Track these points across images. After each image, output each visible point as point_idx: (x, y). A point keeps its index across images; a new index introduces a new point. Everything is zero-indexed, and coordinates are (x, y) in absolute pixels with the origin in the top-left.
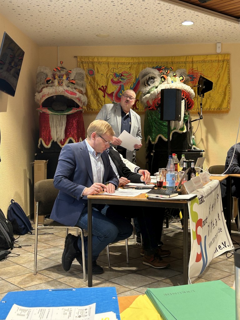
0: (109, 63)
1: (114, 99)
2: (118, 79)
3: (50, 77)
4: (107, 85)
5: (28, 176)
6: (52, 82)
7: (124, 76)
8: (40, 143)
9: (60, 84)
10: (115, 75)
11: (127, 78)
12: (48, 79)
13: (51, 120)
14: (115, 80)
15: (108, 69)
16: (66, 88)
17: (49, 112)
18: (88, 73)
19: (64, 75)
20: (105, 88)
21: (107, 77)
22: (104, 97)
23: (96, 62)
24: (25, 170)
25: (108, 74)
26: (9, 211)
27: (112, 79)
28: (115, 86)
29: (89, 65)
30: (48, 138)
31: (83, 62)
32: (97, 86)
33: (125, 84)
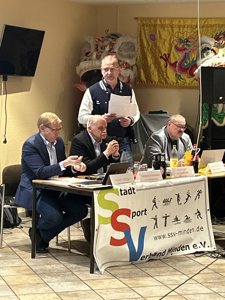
0: (173, 26)
1: (177, 70)
2: (183, 46)
4: (170, 53)
7: (190, 42)
10: (180, 41)
11: (193, 44)
14: (180, 46)
15: (172, 34)
18: (149, 38)
19: (107, 46)
20: (167, 56)
21: (170, 42)
22: (166, 67)
23: (159, 25)
25: (172, 39)
27: (176, 45)
28: (179, 54)
29: (150, 28)
31: (144, 25)
32: (159, 54)
33: (190, 51)
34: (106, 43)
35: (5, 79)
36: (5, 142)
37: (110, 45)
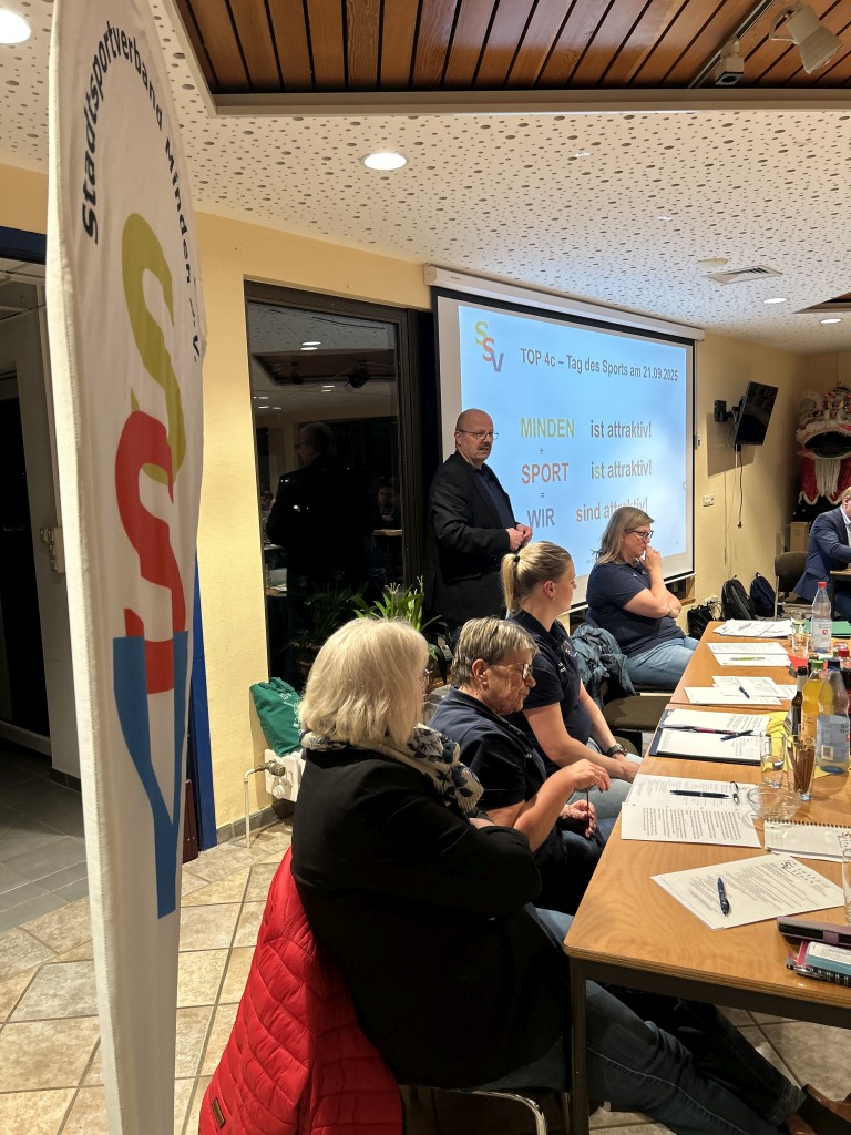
3: (819, 407)
5: (783, 543)
6: (822, 414)
8: (801, 498)
9: (833, 417)
12: (815, 410)
13: (817, 466)
16: (840, 421)
17: (815, 457)
19: (839, 402)
24: (778, 536)
26: (753, 588)
30: (813, 492)
34: (838, 398)
35: (739, 450)
36: (740, 526)
37: (845, 401)
